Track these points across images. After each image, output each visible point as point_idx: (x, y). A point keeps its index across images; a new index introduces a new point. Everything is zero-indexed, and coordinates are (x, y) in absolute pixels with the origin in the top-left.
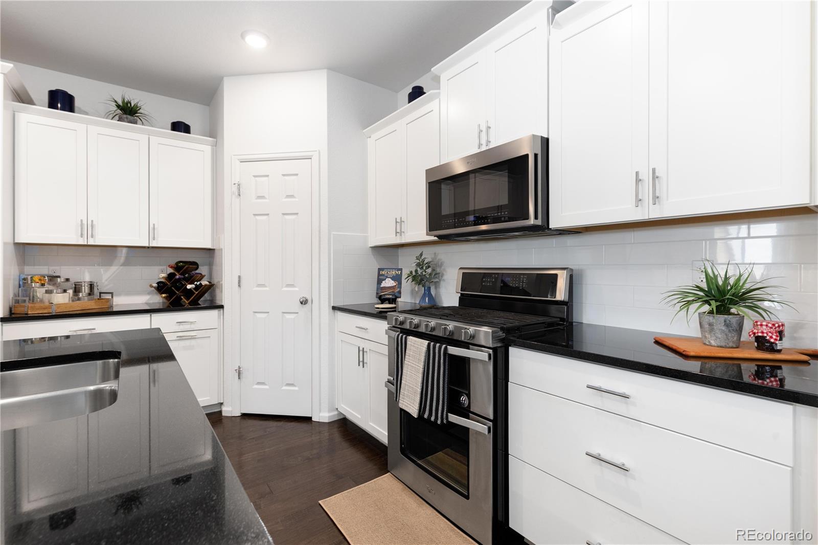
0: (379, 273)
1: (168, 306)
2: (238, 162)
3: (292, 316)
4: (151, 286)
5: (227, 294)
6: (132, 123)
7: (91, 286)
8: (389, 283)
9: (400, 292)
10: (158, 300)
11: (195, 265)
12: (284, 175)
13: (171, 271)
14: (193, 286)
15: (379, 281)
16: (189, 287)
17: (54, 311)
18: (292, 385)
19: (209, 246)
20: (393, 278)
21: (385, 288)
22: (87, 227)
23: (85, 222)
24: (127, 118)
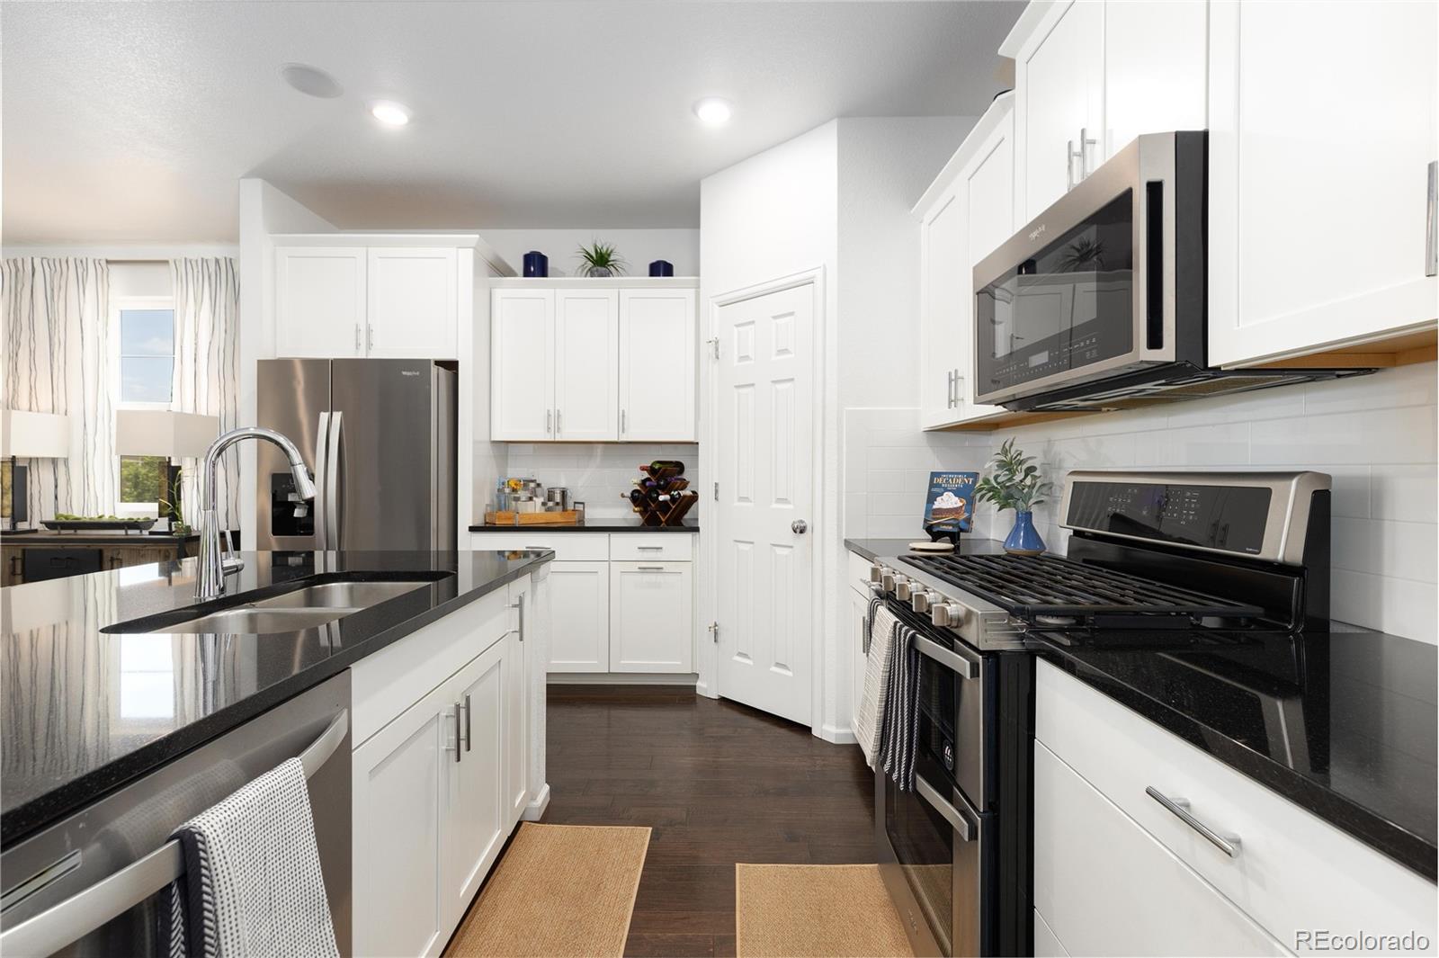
0: (932, 480)
1: (643, 525)
2: (717, 307)
3: (786, 551)
4: (623, 496)
5: (704, 510)
6: (602, 276)
7: (564, 493)
8: (948, 501)
9: (968, 521)
10: (630, 515)
11: (680, 467)
12: (775, 317)
13: (646, 475)
14: (668, 497)
15: (932, 498)
16: (662, 498)
17: (518, 521)
18: (784, 666)
19: (691, 439)
20: (957, 493)
21: (940, 511)
22: (554, 419)
23: (552, 413)
24: (597, 271)
